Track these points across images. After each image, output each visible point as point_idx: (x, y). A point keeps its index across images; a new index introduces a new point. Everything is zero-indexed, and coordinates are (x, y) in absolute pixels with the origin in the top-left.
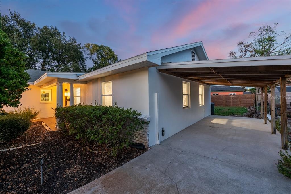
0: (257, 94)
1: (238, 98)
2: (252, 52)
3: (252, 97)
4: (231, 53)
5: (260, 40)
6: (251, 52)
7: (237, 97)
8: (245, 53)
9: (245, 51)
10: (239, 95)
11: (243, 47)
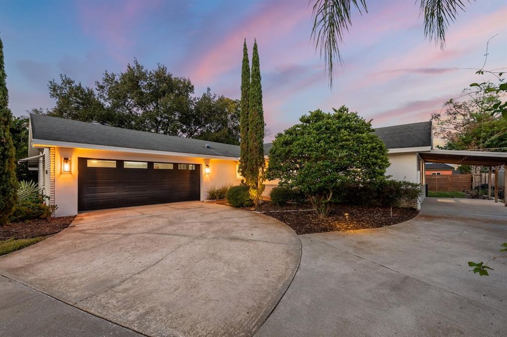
0: (474, 174)
1: (445, 179)
2: (466, 115)
3: (467, 178)
4: (433, 115)
5: (478, 99)
6: (464, 115)
7: (444, 177)
8: (454, 116)
9: (455, 114)
10: (448, 175)
11: (452, 108)
